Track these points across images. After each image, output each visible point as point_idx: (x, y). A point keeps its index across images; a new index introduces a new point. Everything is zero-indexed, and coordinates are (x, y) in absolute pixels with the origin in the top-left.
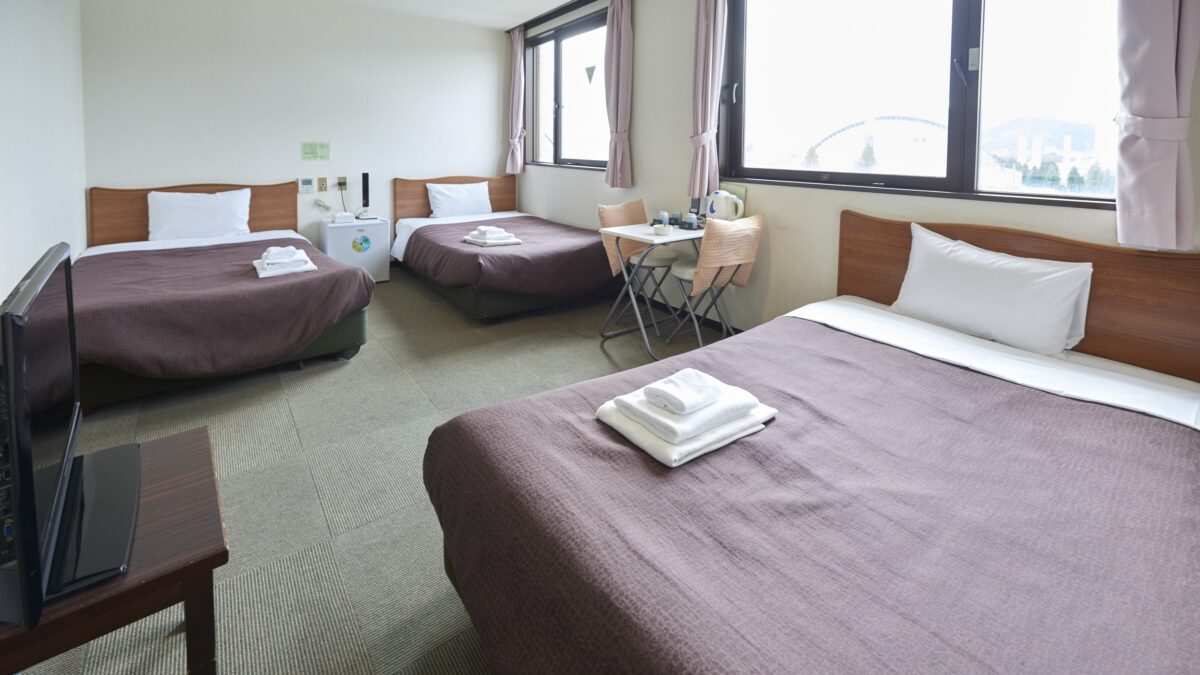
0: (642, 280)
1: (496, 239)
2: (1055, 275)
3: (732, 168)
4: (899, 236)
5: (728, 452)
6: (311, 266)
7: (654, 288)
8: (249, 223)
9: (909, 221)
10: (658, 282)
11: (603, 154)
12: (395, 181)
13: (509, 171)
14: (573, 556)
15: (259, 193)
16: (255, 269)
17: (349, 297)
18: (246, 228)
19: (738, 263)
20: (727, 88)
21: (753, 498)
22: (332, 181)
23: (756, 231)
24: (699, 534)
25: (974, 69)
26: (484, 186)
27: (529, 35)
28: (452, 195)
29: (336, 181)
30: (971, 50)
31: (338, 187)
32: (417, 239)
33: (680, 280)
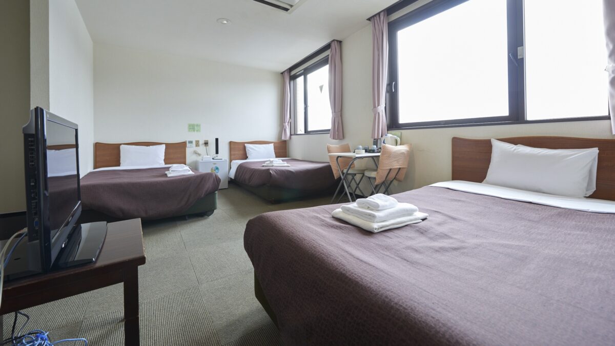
0: (349, 181)
1: (278, 164)
2: (576, 155)
3: (393, 124)
4: (485, 147)
5: (404, 229)
6: (191, 173)
7: (356, 186)
8: (165, 160)
9: (489, 139)
10: (358, 183)
11: (328, 125)
12: (231, 143)
13: (283, 138)
14: (324, 260)
15: (169, 146)
16: (166, 174)
17: (209, 185)
18: (163, 162)
19: (398, 167)
20: (389, 85)
21: (421, 245)
22: (202, 142)
23: (408, 151)
24: (393, 256)
25: (521, 57)
26: (272, 146)
27: (292, 73)
28: (256, 149)
29: (204, 142)
30: (518, 48)
31: (204, 145)
32: (240, 168)
33: (369, 178)
